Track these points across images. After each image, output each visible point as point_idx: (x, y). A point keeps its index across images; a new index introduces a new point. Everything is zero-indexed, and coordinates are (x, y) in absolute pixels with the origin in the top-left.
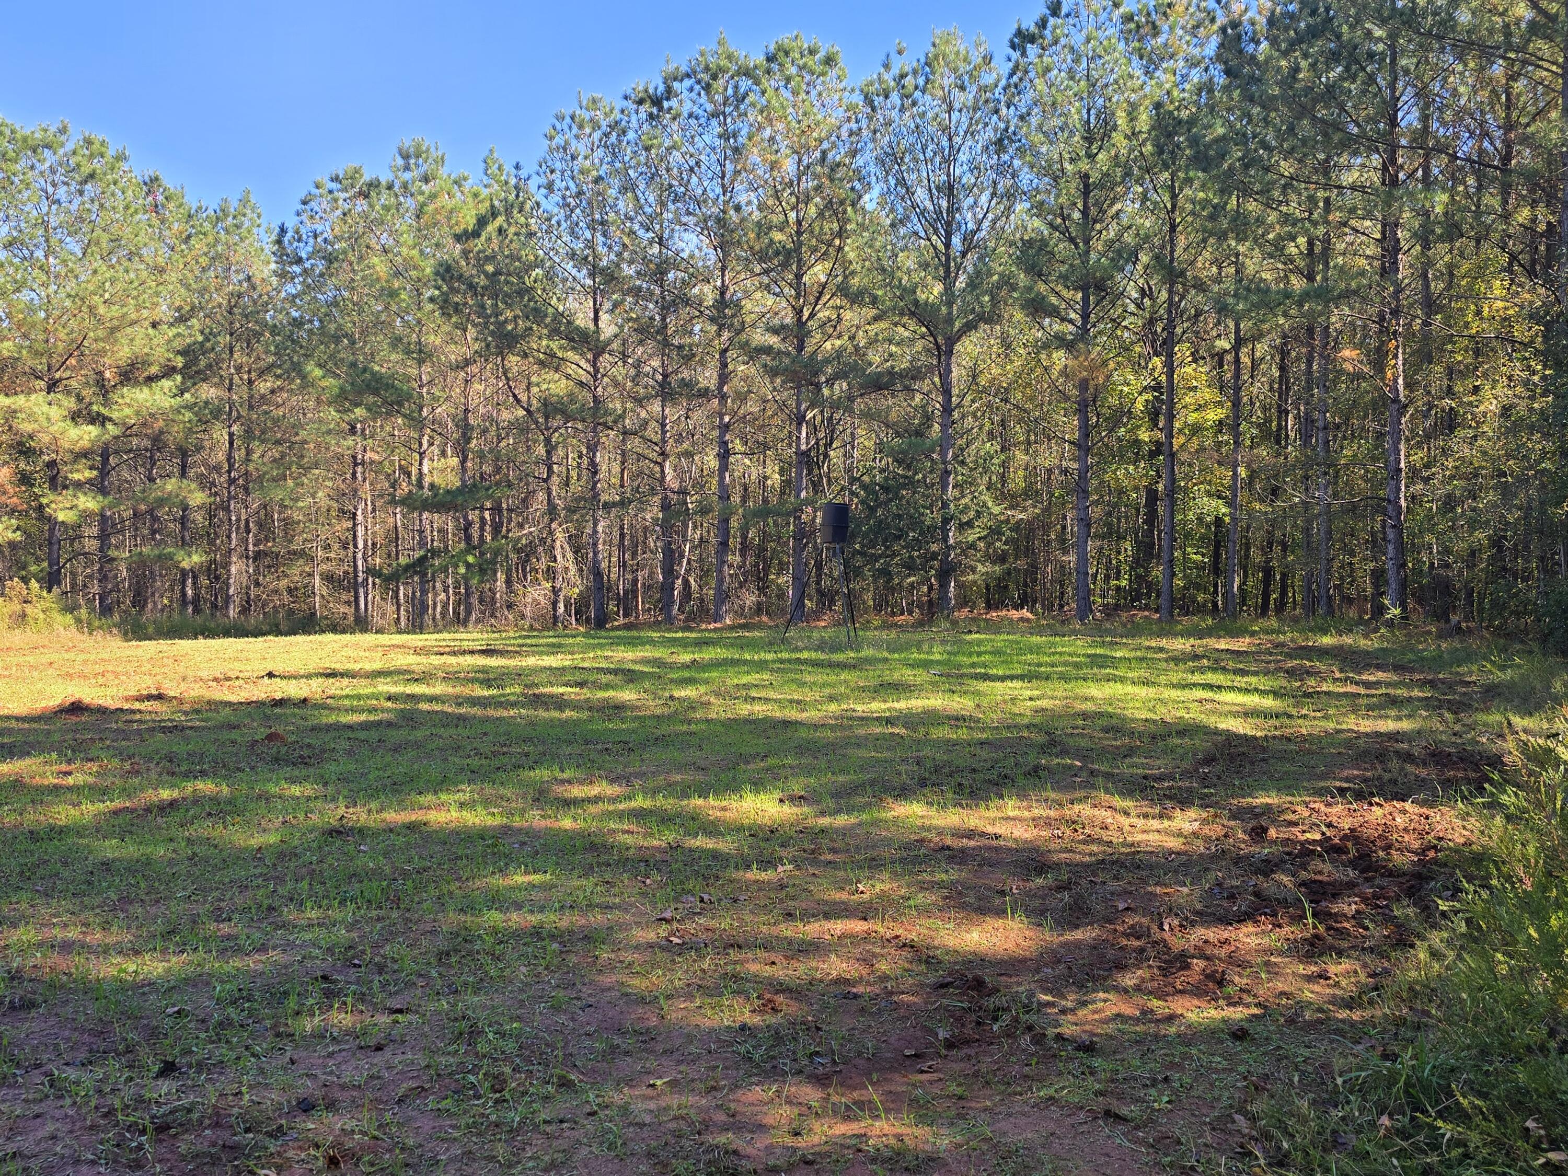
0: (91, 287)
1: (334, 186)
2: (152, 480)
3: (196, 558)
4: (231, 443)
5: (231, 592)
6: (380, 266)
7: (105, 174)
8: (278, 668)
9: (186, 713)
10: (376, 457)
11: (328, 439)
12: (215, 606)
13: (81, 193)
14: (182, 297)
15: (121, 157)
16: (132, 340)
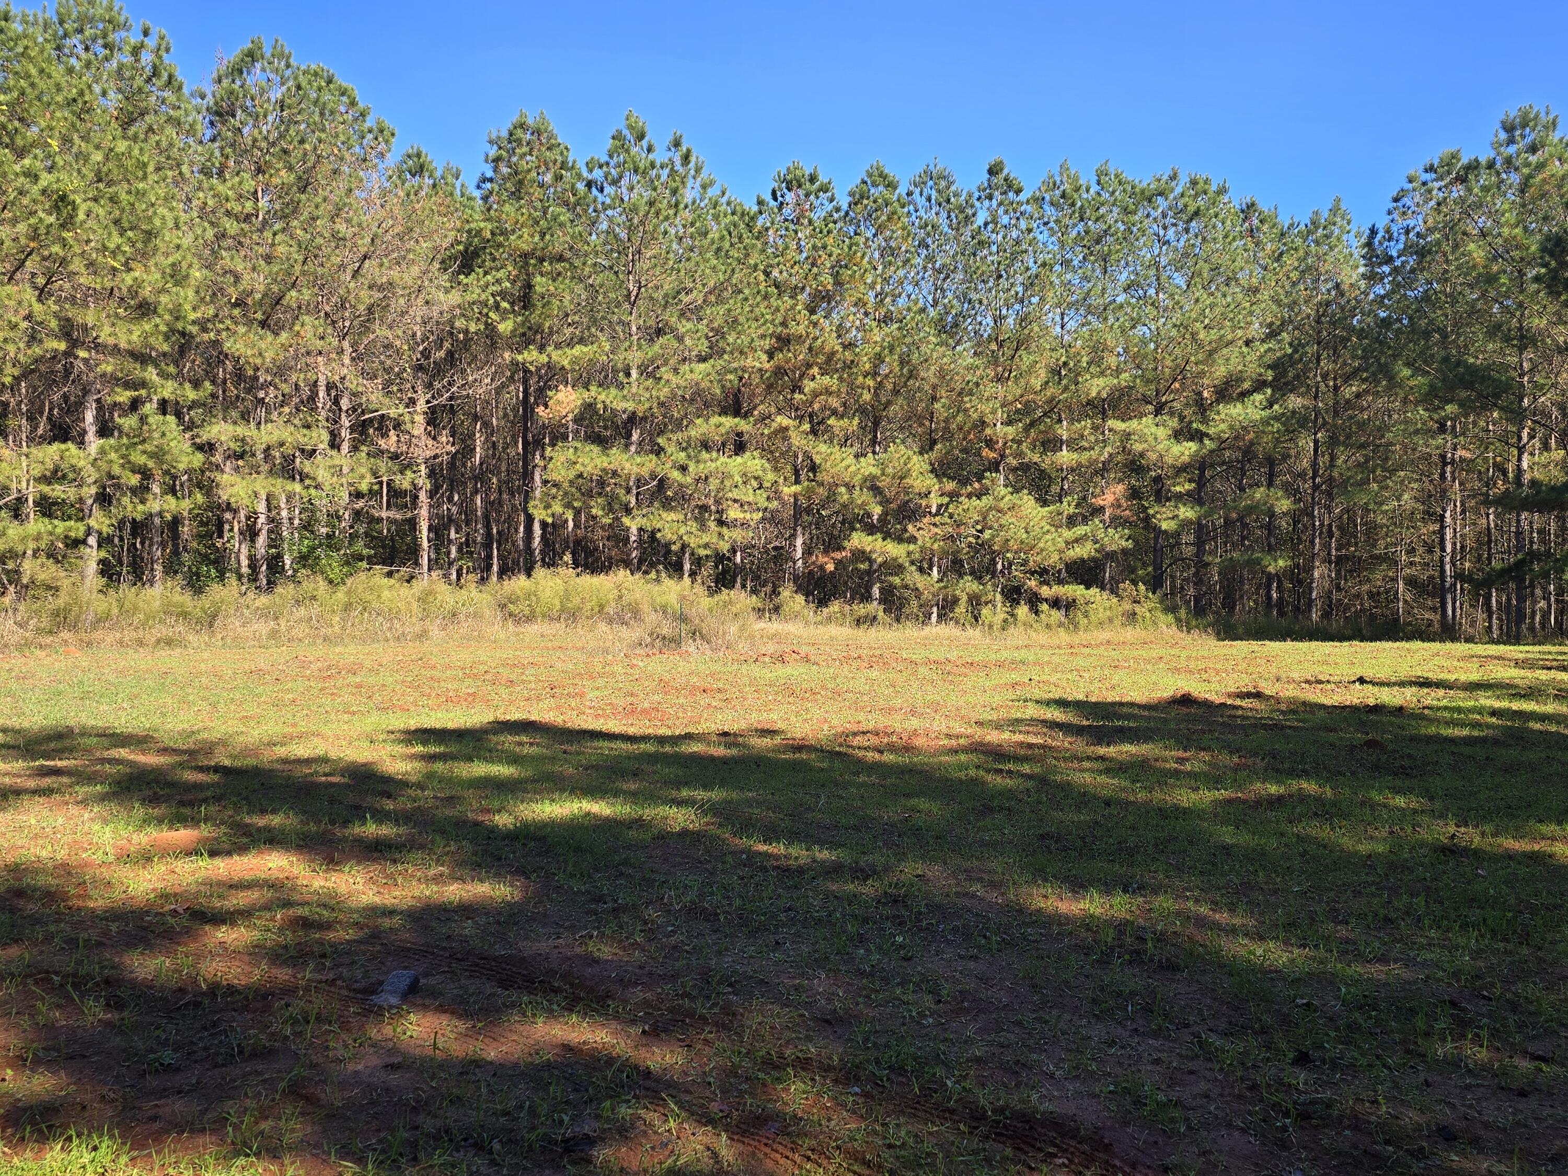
0: (1193, 315)
1: (1428, 176)
2: (1242, 489)
3: (1281, 563)
4: (1316, 450)
5: (1314, 595)
6: (1477, 252)
7: (1208, 209)
8: (1368, 674)
9: (1283, 712)
10: (1468, 455)
11: (1415, 439)
12: (1297, 609)
13: (1187, 230)
14: (1273, 313)
15: (1222, 191)
16: (1228, 360)
